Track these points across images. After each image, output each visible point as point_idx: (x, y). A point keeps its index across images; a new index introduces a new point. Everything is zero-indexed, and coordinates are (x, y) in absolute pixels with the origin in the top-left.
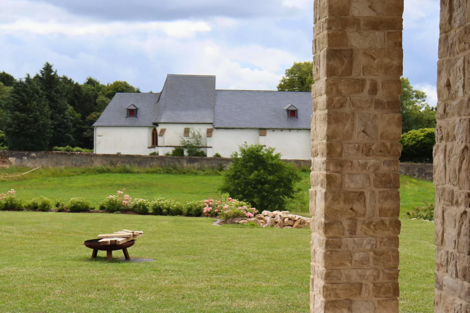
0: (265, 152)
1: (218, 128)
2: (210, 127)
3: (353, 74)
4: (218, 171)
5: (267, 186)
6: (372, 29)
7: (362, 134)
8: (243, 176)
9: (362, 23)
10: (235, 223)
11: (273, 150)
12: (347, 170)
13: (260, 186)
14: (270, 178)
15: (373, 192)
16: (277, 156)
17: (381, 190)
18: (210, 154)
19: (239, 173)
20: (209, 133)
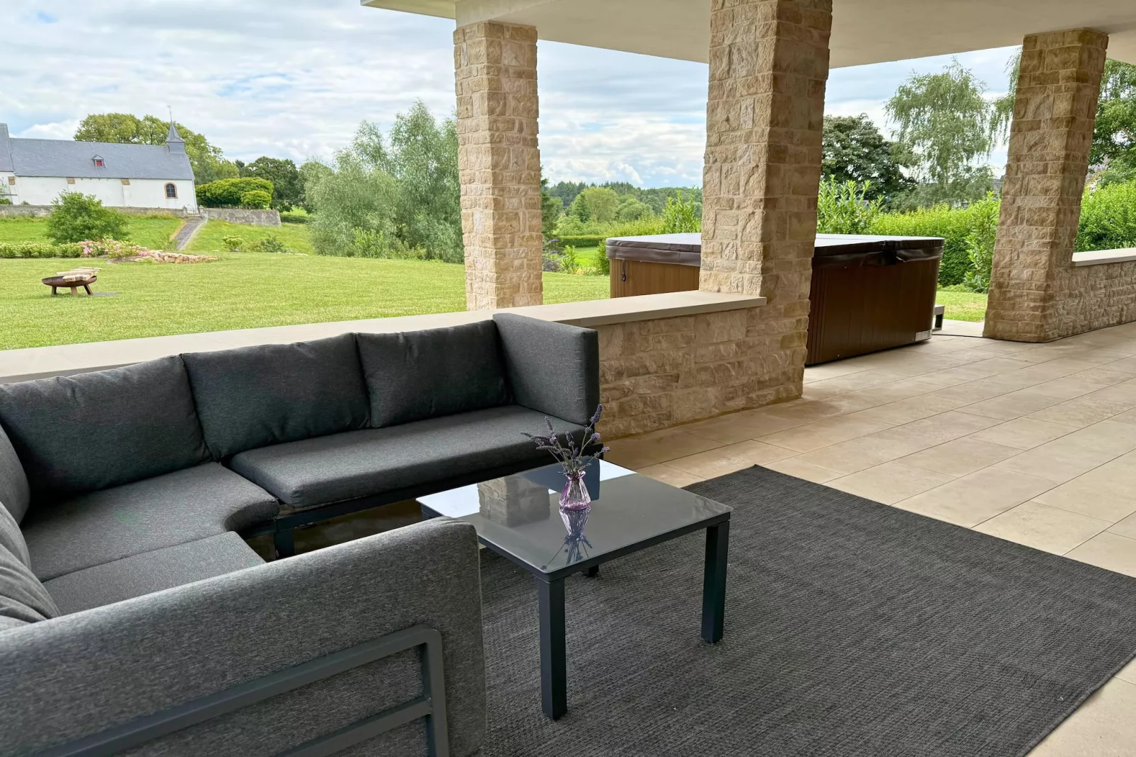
0: (86, 199)
1: (20, 176)
2: (12, 175)
3: (507, 115)
4: (30, 218)
5: (94, 230)
6: (518, 77)
7: (515, 165)
8: (68, 222)
9: (511, 71)
10: (130, 261)
11: (94, 197)
12: (506, 195)
13: (87, 231)
14: (98, 222)
15: (524, 213)
16: (99, 202)
17: (530, 210)
18: (16, 201)
19: (62, 220)
20: (12, 181)
